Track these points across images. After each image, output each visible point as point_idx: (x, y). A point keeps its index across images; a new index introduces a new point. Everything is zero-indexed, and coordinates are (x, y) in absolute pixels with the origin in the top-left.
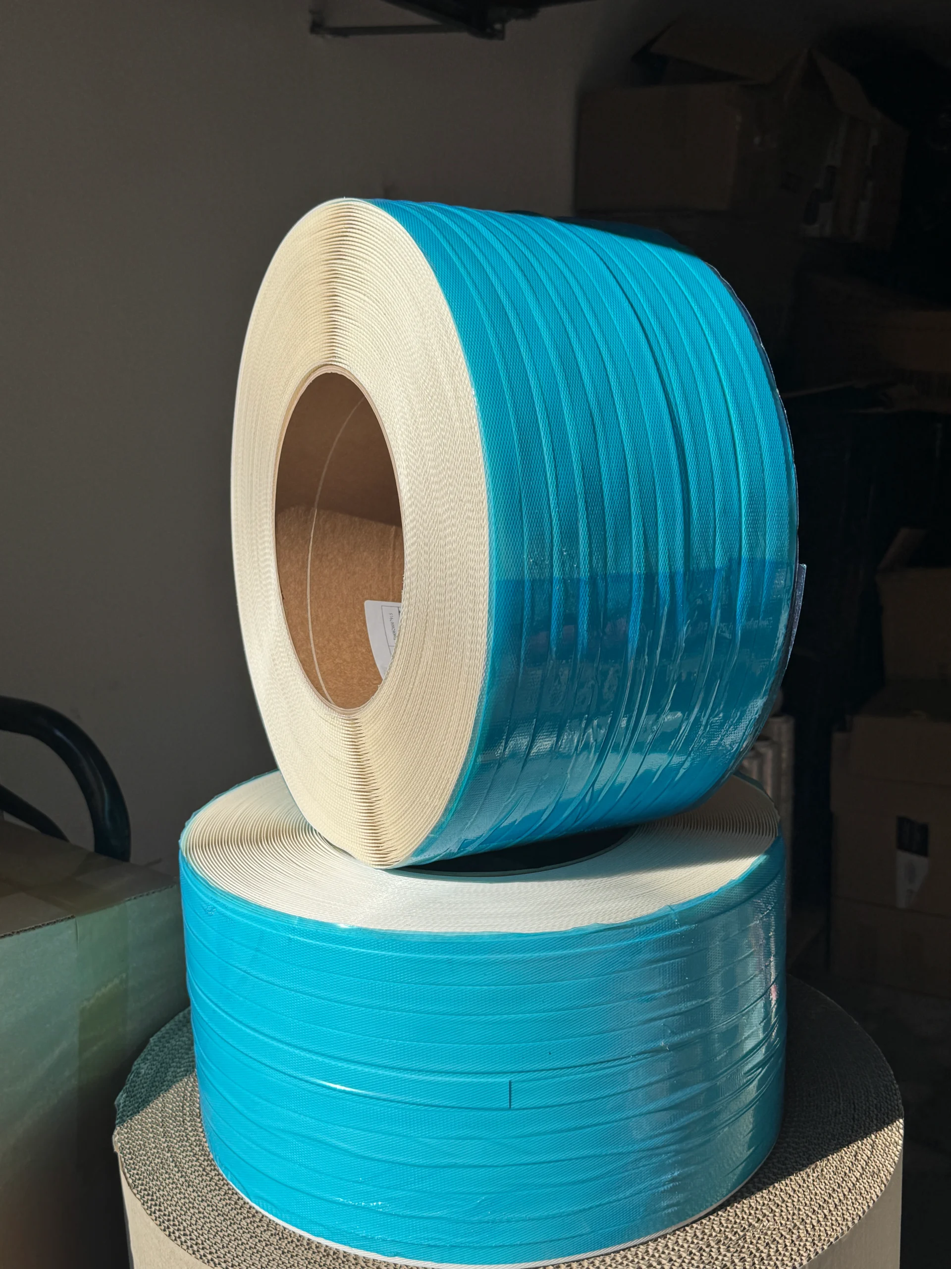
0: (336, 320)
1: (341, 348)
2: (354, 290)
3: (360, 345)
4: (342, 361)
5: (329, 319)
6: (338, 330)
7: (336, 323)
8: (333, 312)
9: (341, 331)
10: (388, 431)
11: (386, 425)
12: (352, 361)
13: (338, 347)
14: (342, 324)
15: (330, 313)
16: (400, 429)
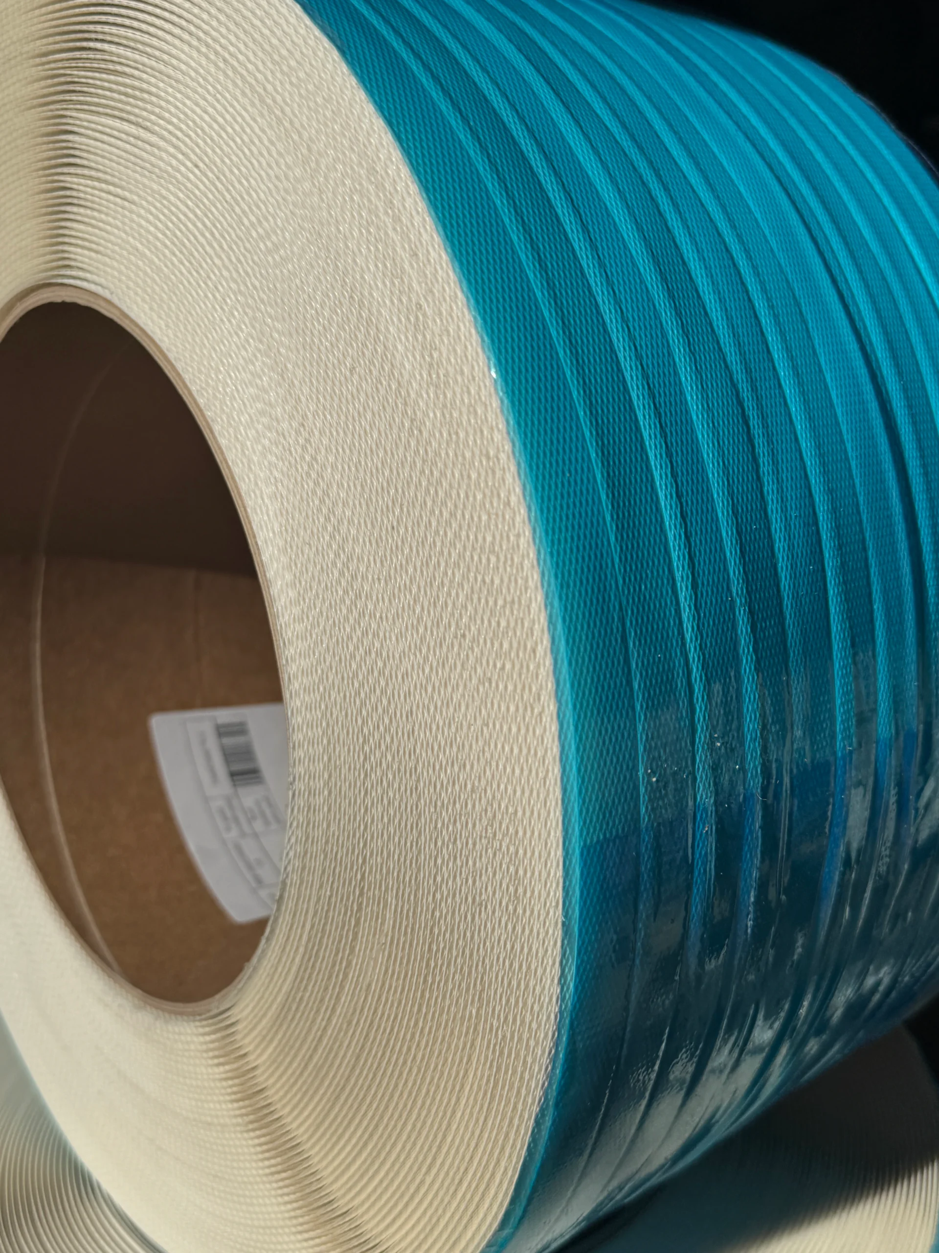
0: (68, 185)
1: (83, 247)
2: (107, 115)
3: (131, 240)
4: (88, 276)
5: (49, 186)
6: (75, 209)
7: (68, 193)
8: (59, 170)
9: (82, 210)
10: (223, 442)
11: (216, 428)
12: (113, 276)
13: (76, 245)
14: (82, 195)
15: (53, 171)
16: (257, 440)
